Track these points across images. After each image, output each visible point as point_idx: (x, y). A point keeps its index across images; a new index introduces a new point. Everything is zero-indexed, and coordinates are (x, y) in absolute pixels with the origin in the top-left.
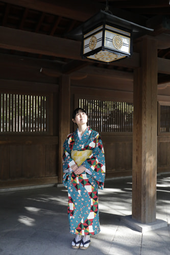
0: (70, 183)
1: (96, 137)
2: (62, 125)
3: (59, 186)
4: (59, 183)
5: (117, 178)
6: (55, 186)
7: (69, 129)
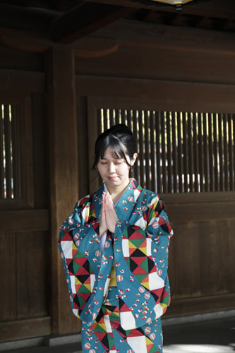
0: (87, 332)
1: (150, 205)
2: (57, 180)
3: (53, 342)
4: (53, 336)
5: (208, 316)
6: (44, 343)
7: (76, 188)
